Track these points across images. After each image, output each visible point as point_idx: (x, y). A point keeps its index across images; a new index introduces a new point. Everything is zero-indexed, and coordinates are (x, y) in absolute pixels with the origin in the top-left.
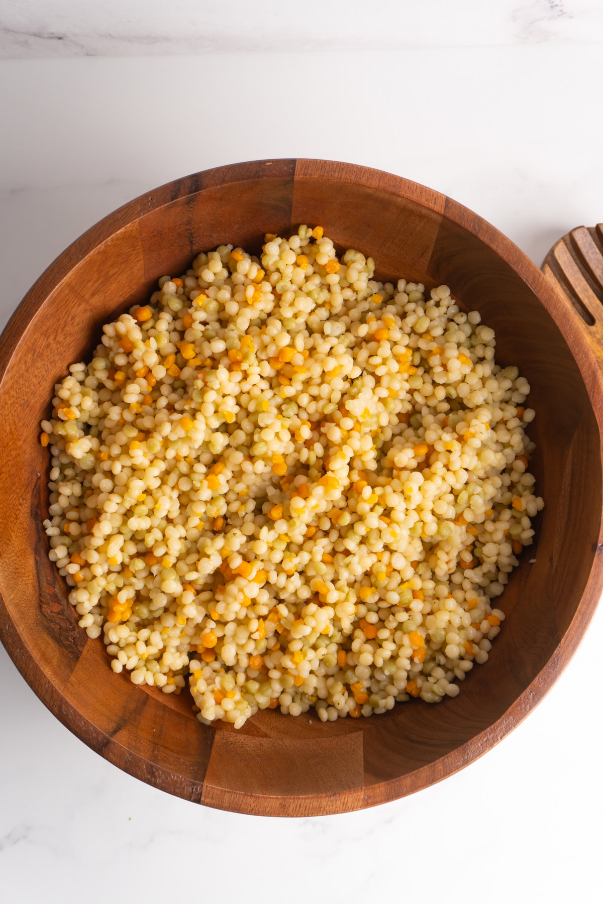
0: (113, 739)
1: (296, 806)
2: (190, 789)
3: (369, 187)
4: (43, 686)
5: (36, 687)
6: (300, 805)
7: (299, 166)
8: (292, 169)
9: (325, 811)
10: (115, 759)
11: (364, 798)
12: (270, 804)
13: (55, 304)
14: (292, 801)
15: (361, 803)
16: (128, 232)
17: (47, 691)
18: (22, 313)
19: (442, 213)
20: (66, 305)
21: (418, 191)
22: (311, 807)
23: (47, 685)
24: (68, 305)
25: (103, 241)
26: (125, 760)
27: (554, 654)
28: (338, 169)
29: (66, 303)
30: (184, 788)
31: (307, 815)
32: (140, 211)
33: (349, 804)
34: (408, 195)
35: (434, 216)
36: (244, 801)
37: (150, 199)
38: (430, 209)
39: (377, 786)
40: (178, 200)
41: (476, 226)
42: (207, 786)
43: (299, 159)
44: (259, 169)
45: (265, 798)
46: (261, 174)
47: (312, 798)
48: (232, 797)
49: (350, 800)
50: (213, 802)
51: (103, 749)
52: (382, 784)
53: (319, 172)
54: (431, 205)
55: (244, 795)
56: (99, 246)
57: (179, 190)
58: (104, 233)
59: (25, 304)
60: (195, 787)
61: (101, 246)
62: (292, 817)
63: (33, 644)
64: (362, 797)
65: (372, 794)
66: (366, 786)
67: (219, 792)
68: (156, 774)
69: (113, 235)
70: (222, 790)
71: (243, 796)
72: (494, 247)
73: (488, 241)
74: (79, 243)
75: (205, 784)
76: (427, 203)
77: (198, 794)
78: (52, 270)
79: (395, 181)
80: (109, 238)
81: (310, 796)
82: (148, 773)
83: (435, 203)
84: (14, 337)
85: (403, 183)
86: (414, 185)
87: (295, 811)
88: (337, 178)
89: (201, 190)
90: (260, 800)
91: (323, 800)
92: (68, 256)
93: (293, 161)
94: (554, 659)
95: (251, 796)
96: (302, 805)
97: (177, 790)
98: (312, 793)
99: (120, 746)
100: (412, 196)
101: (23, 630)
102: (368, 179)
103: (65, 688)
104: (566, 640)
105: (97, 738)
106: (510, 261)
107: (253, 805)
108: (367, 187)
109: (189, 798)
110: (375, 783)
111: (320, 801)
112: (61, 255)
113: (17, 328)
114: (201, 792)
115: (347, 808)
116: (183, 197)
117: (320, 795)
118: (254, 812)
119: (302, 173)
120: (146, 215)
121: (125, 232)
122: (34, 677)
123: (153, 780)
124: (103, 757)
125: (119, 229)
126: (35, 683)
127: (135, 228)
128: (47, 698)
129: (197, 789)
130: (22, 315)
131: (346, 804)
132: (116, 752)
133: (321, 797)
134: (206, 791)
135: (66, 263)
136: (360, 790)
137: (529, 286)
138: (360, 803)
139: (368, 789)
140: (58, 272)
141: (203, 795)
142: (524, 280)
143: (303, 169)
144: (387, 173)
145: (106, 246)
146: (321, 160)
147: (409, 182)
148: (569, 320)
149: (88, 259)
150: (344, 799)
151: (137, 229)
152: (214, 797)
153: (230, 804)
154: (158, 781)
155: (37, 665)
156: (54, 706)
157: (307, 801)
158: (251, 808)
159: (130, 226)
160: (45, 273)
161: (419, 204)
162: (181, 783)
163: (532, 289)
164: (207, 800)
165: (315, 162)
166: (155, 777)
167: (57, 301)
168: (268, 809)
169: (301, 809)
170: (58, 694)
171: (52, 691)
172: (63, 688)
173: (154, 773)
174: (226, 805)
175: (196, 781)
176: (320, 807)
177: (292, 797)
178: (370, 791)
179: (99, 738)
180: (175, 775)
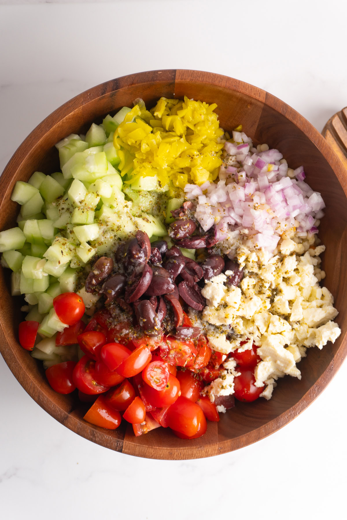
0: (70, 415)
1: (178, 454)
2: (116, 444)
3: (220, 87)
5: (25, 384)
7: (178, 74)
8: (174, 76)
9: (195, 457)
10: (71, 427)
12: (163, 452)
14: (176, 451)
16: (76, 114)
17: (31, 387)
18: (13, 163)
19: (264, 101)
21: (250, 88)
22: (187, 454)
23: (31, 384)
25: (61, 120)
26: (78, 427)
27: (330, 364)
28: (201, 75)
30: (112, 443)
31: (184, 459)
32: (83, 102)
33: (210, 452)
34: (244, 91)
35: (259, 103)
36: (148, 451)
37: (89, 94)
38: (257, 100)
40: (105, 95)
41: (284, 110)
42: (126, 442)
43: (178, 70)
44: (154, 75)
45: (160, 449)
46: (155, 79)
48: (141, 449)
49: (210, 450)
50: (130, 451)
51: (65, 421)
52: (229, 441)
53: (190, 77)
54: (257, 97)
55: (148, 447)
56: (59, 123)
57: (106, 89)
58: (62, 115)
59: (15, 158)
61: (60, 123)
62: (176, 460)
63: (22, 360)
64: (217, 448)
65: (223, 446)
66: (219, 442)
67: (133, 446)
68: (96, 435)
69: (67, 116)
72: (295, 122)
73: (291, 119)
74: (47, 121)
75: (124, 442)
76: (254, 96)
77: (121, 447)
78: (31, 137)
79: (235, 83)
80: (65, 118)
81: (187, 448)
82: (91, 435)
83: (259, 96)
84: (9, 177)
85: (241, 84)
86: (247, 85)
87: (178, 456)
88: (201, 81)
89: (119, 89)
90: (157, 450)
91: (194, 450)
92: (40, 129)
93: (174, 71)
94: (330, 367)
95: (152, 448)
96: (182, 453)
97: (108, 445)
99: (75, 419)
100: (246, 92)
101: (16, 352)
102: (219, 81)
104: (337, 356)
106: (304, 130)
107: (153, 453)
108: (219, 86)
109: (115, 449)
110: (225, 440)
111: (192, 450)
112: (36, 128)
113: (10, 172)
114: (123, 446)
115: (208, 455)
116: (109, 93)
117: (193, 447)
118: (153, 457)
119: (180, 78)
120: (86, 104)
121: (74, 114)
122: (23, 379)
123: (94, 439)
124: (64, 425)
125: (70, 113)
127: (80, 112)
128: (31, 391)
129: (120, 444)
130: (13, 165)
131: (208, 452)
132: (72, 423)
133: (193, 449)
134: (125, 445)
135: (39, 133)
136: (216, 444)
137: (316, 145)
138: (216, 452)
139: (221, 444)
140: (34, 139)
141: (123, 448)
142: (313, 142)
143: (181, 76)
144: (231, 78)
145: (63, 123)
146: (191, 70)
147: (244, 84)
148: (339, 166)
149: (52, 131)
150: (207, 449)
152: (130, 449)
153: (139, 453)
154: (97, 439)
155: (25, 372)
156: (35, 396)
157: (184, 450)
158: (152, 455)
159: (77, 111)
160: (26, 139)
161: (250, 97)
162: (111, 441)
163: (318, 148)
164: (126, 451)
165: (187, 71)
166: (95, 437)
168: (162, 456)
169: (181, 455)
170: (38, 389)
171: (34, 387)
172: (40, 385)
173: (94, 435)
174: (137, 453)
175: (119, 440)
176: (192, 454)
177: (176, 448)
178: (222, 445)
179: (62, 415)
180: (107, 436)
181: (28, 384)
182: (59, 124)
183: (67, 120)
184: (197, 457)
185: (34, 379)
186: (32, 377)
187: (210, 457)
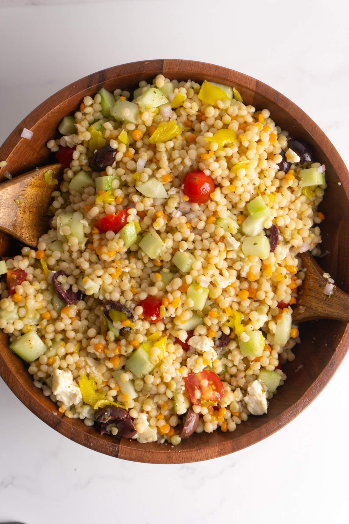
0: (63, 420)
1: (177, 457)
2: (112, 449)
3: (209, 76)
4: (19, 388)
5: (15, 389)
6: (179, 456)
7: (166, 64)
8: (161, 66)
10: (64, 432)
11: (218, 451)
12: (161, 456)
13: (18, 154)
14: (174, 454)
15: (216, 453)
16: (61, 108)
17: (21, 392)
19: (255, 89)
20: (25, 155)
21: (239, 77)
22: (186, 457)
23: (21, 388)
25: (46, 114)
26: (71, 432)
27: (332, 358)
28: (189, 65)
29: (24, 153)
30: (107, 448)
31: (183, 462)
32: (68, 95)
33: (209, 455)
34: (233, 79)
35: (250, 92)
36: (145, 455)
37: (74, 87)
38: (247, 88)
39: (226, 443)
40: (91, 87)
41: (276, 97)
42: (122, 447)
43: (166, 60)
44: (141, 66)
45: (157, 452)
46: (142, 69)
47: (186, 452)
48: (137, 453)
49: (210, 452)
50: (126, 456)
51: (57, 426)
52: (229, 441)
53: (178, 67)
54: (248, 85)
55: (145, 451)
56: (44, 117)
57: (92, 81)
58: (47, 109)
60: (114, 447)
61: (45, 117)
62: (174, 463)
63: (12, 363)
64: (217, 450)
65: (223, 448)
66: (219, 443)
67: (129, 450)
68: (90, 440)
69: (52, 110)
70: (131, 449)
71: (144, 452)
72: (287, 110)
73: (283, 106)
74: (32, 115)
75: (120, 446)
76: (245, 84)
77: (116, 452)
79: (225, 71)
80: (50, 112)
81: (185, 450)
82: (86, 440)
83: (250, 84)
85: (230, 72)
86: (237, 73)
87: (176, 460)
88: (189, 71)
89: (105, 80)
90: (154, 454)
91: (193, 453)
93: (162, 61)
94: (332, 361)
95: (149, 452)
96: (180, 456)
97: (103, 450)
98: (186, 449)
99: (68, 424)
100: (235, 80)
101: (5, 355)
102: (208, 70)
103: (32, 390)
104: (338, 350)
105: (53, 420)
106: (297, 118)
107: (150, 457)
108: (208, 75)
109: (111, 455)
110: (225, 441)
111: (191, 453)
112: (21, 123)
114: (118, 451)
115: (208, 457)
116: (95, 85)
117: (191, 449)
118: (151, 461)
119: (168, 68)
120: (72, 97)
121: (60, 108)
122: (13, 384)
123: (88, 444)
124: (57, 431)
125: (56, 106)
126: (14, 387)
127: (65, 106)
128: (22, 396)
129: (115, 449)
131: (208, 455)
132: (65, 427)
133: (192, 451)
134: (121, 450)
136: (216, 446)
137: (309, 133)
138: (216, 454)
141: (119, 452)
142: (306, 130)
143: (168, 66)
144: (220, 66)
145: (48, 117)
146: (179, 60)
147: (234, 72)
148: (334, 154)
149: (37, 126)
150: (206, 452)
151: (67, 106)
152: (126, 453)
153: (136, 457)
154: (92, 444)
155: (15, 376)
156: (26, 401)
157: (183, 453)
158: (149, 459)
159: (63, 104)
160: (11, 135)
161: (240, 85)
162: (106, 445)
163: (311, 135)
164: (122, 455)
165: (175, 61)
166: (90, 442)
167: (19, 152)
168: (159, 460)
169: (180, 458)
170: (28, 393)
171: (25, 392)
172: (31, 390)
174: (134, 458)
175: (115, 444)
176: (191, 457)
177: (174, 451)
178: (222, 446)
180: (102, 440)
181: (18, 389)
182: (45, 118)
183: (52, 114)
184: (196, 460)
185: (24, 383)
186: (23, 381)
187: (210, 459)
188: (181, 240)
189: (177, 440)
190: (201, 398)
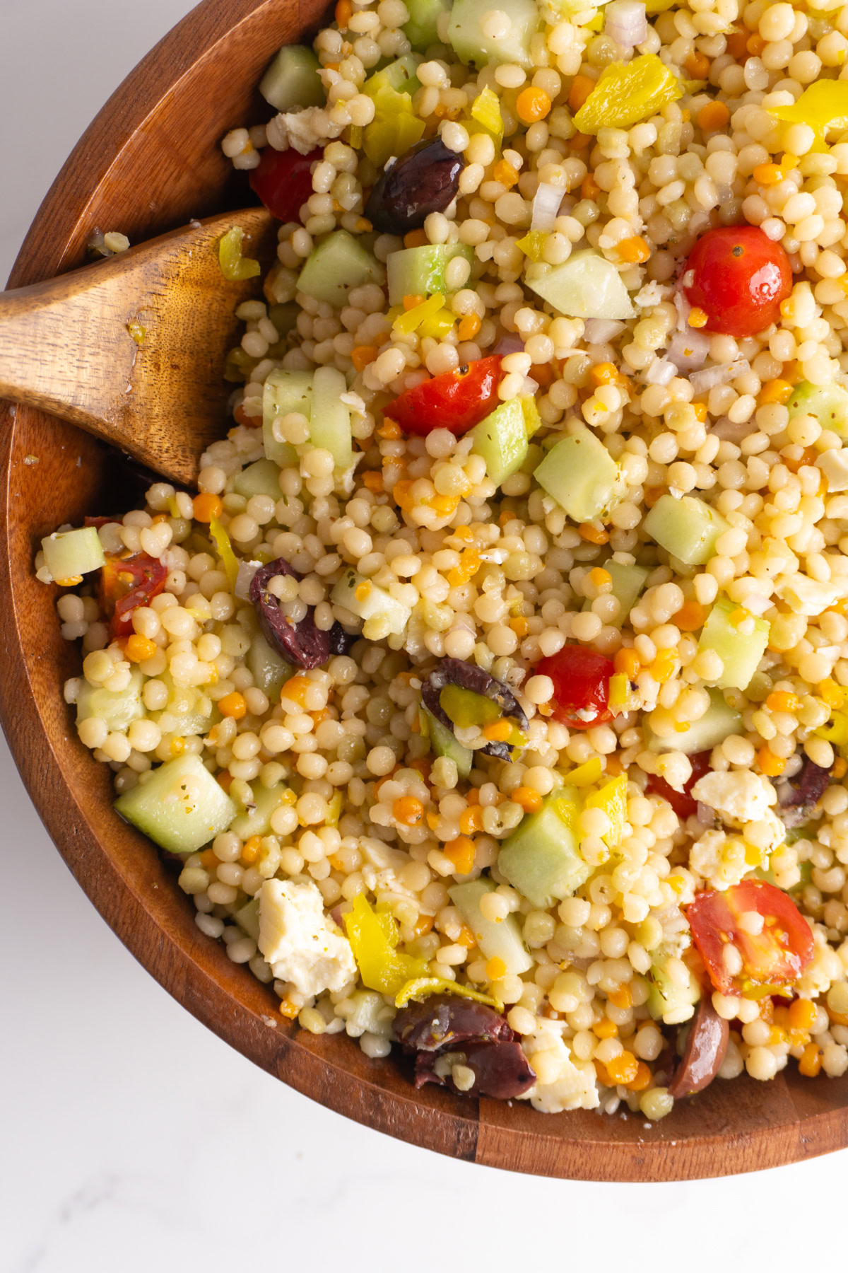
0: (295, 1043)
1: (665, 1162)
2: (454, 1134)
4: (153, 943)
5: (138, 946)
6: (673, 1158)
9: (723, 1169)
10: (301, 1081)
11: (800, 1142)
12: (614, 1158)
13: (133, 171)
14: (655, 1151)
15: (794, 1150)
16: (276, 12)
17: (160, 953)
18: (67, 189)
20: (153, 175)
22: (694, 1163)
23: (160, 942)
24: (157, 175)
25: (227, 31)
26: (323, 1082)
29: (152, 171)
30: (441, 1133)
31: (686, 1177)
33: (771, 1155)
36: (562, 1154)
39: (824, 1116)
42: (486, 1128)
45: (602, 1147)
47: (696, 1144)
48: (538, 1148)
49: (772, 1146)
50: (500, 1158)
51: (278, 1062)
52: (834, 1113)
55: (562, 1142)
56: (219, 41)
58: (229, 14)
59: (71, 169)
60: (463, 1130)
61: (221, 44)
62: (656, 1180)
63: (126, 861)
64: (795, 1139)
65: (815, 1134)
66: (802, 1118)
67: (511, 1139)
68: (385, 1107)
69: (246, 19)
70: (516, 1135)
71: (557, 1146)
74: (177, 37)
75: (482, 1125)
77: (470, 1145)
78: (125, 97)
81: (692, 1140)
82: (370, 1106)
84: (54, 239)
87: (664, 1170)
90: (592, 1152)
91: (718, 1147)
92: (157, 65)
95: (575, 1144)
96: (676, 1158)
97: (427, 1138)
98: (693, 1135)
99: (311, 1056)
101: (105, 835)
103: (194, 945)
105: (265, 1042)
107: (579, 1162)
109: (452, 1153)
110: (819, 1112)
111: (711, 1150)
113: (60, 221)
114: (476, 1140)
115: (767, 1162)
117: (712, 1138)
118: (581, 1174)
121: (270, 12)
122: (133, 928)
123: (379, 1118)
124: (278, 1077)
126: (135, 940)
128: (162, 966)
129: (466, 1135)
130: (68, 194)
131: (765, 1154)
132: (303, 1066)
133: (713, 1143)
134: (485, 1138)
135: (153, 81)
136: (791, 1126)
138: (793, 1152)
139: (807, 1125)
140: (136, 101)
141: (479, 1146)
145: (233, 43)
149: (196, 73)
150: (760, 1146)
151: (293, 7)
152: (501, 1149)
153: (533, 1161)
154: (390, 1121)
155: (138, 903)
156: (175, 983)
157: (686, 1150)
158: (576, 1168)
160: (108, 103)
162: (435, 1124)
164: (487, 1156)
166: (383, 1114)
167: (136, 166)
168: (609, 1169)
169: (676, 1166)
170: (184, 958)
171: (171, 953)
172: (191, 946)
173: (380, 1105)
174: (527, 1163)
175: (463, 1120)
176: (713, 1162)
177: (657, 1143)
178: (811, 1127)
179: (269, 1042)
180: (422, 1106)
182: (221, 46)
183: (245, 34)
184: (729, 1170)
185: (169, 924)
186: (163, 917)
187: (771, 1167)
188: (673, 459)
189: (660, 1103)
190: (743, 971)
